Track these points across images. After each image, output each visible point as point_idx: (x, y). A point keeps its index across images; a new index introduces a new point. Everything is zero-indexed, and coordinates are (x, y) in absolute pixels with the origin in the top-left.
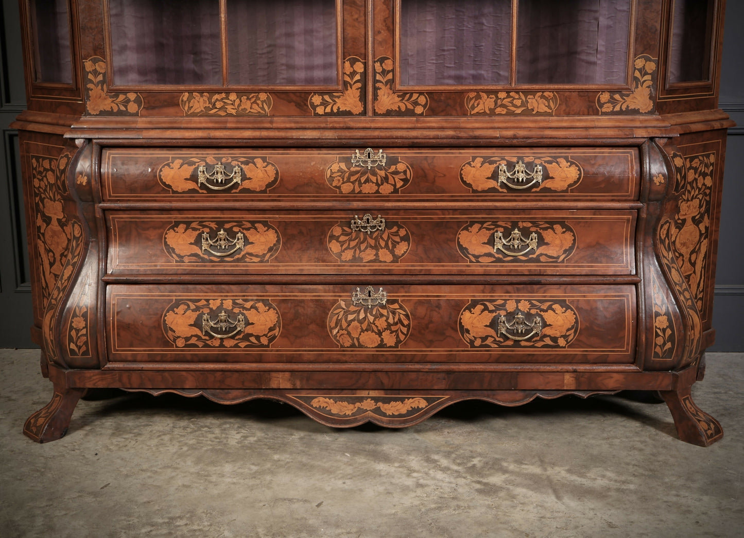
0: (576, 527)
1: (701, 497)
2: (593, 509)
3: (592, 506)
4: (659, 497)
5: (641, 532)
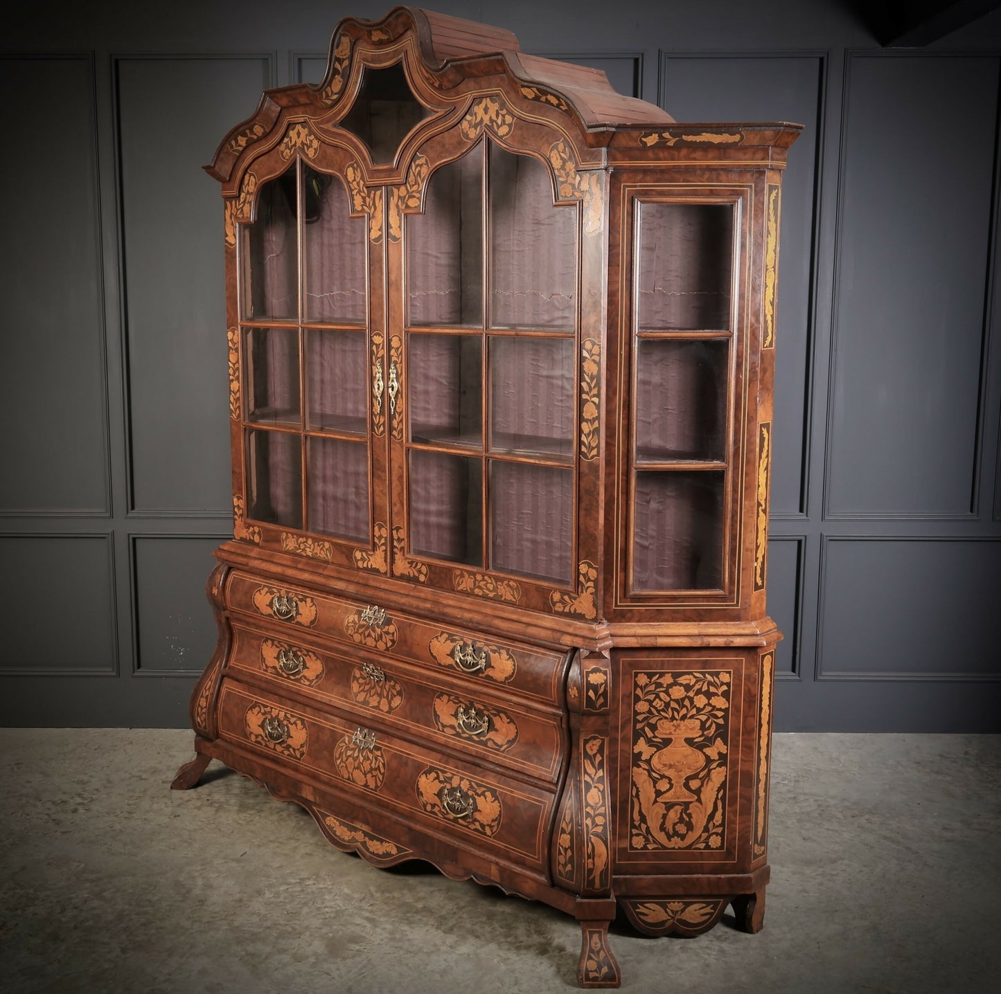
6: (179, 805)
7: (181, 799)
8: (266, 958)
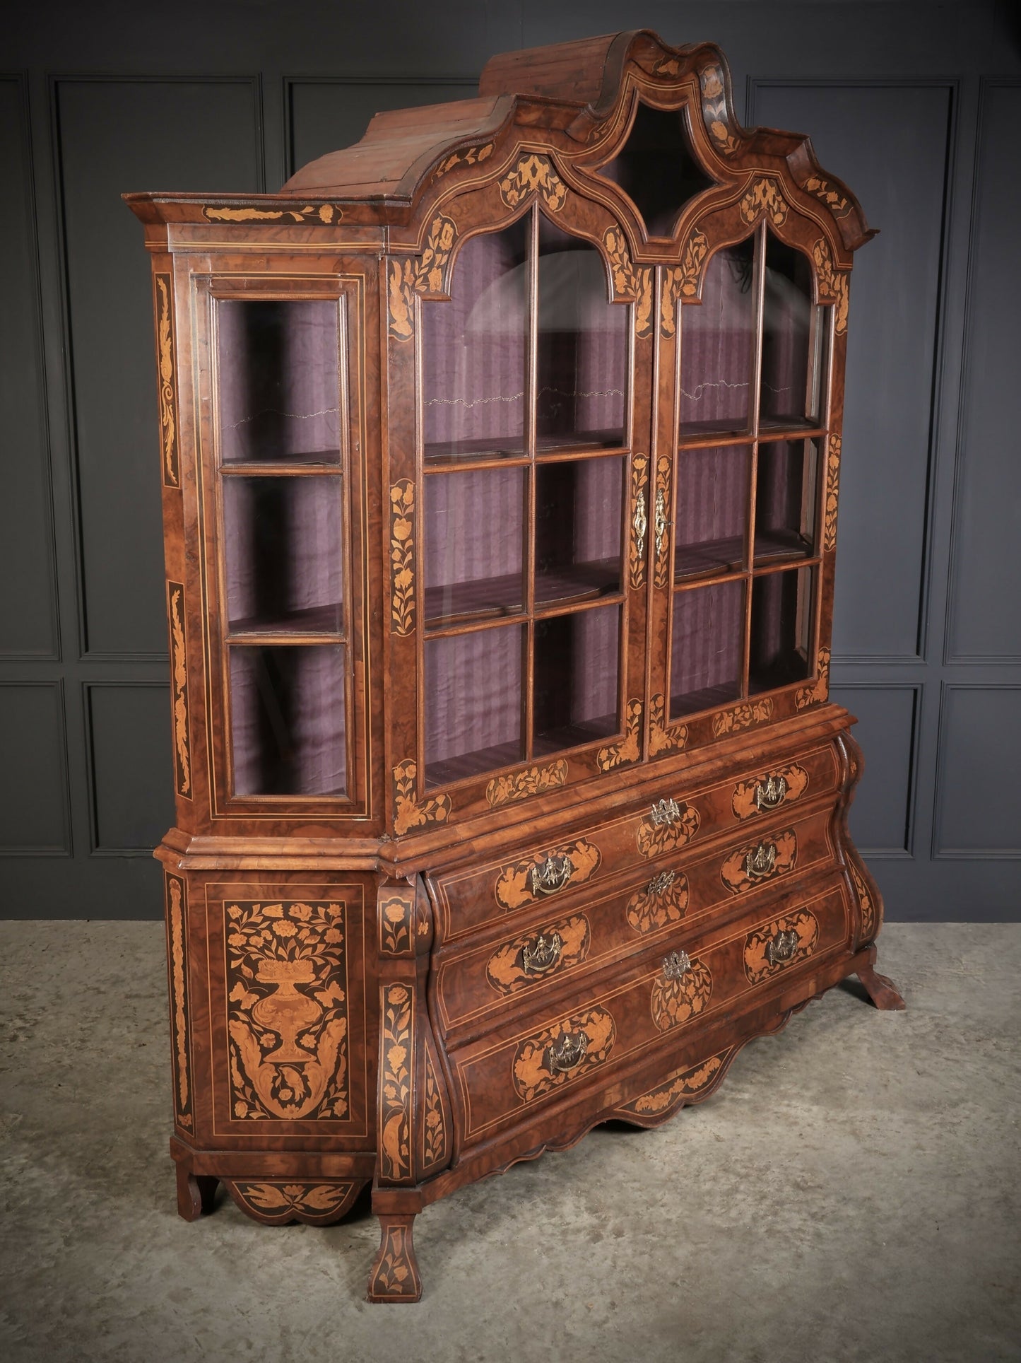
0: (685, 1141)
1: (811, 1107)
2: (704, 1122)
3: (703, 1119)
4: (770, 1107)
5: (746, 1145)
6: (145, 1030)
7: (148, 1020)
8: (248, 1251)
